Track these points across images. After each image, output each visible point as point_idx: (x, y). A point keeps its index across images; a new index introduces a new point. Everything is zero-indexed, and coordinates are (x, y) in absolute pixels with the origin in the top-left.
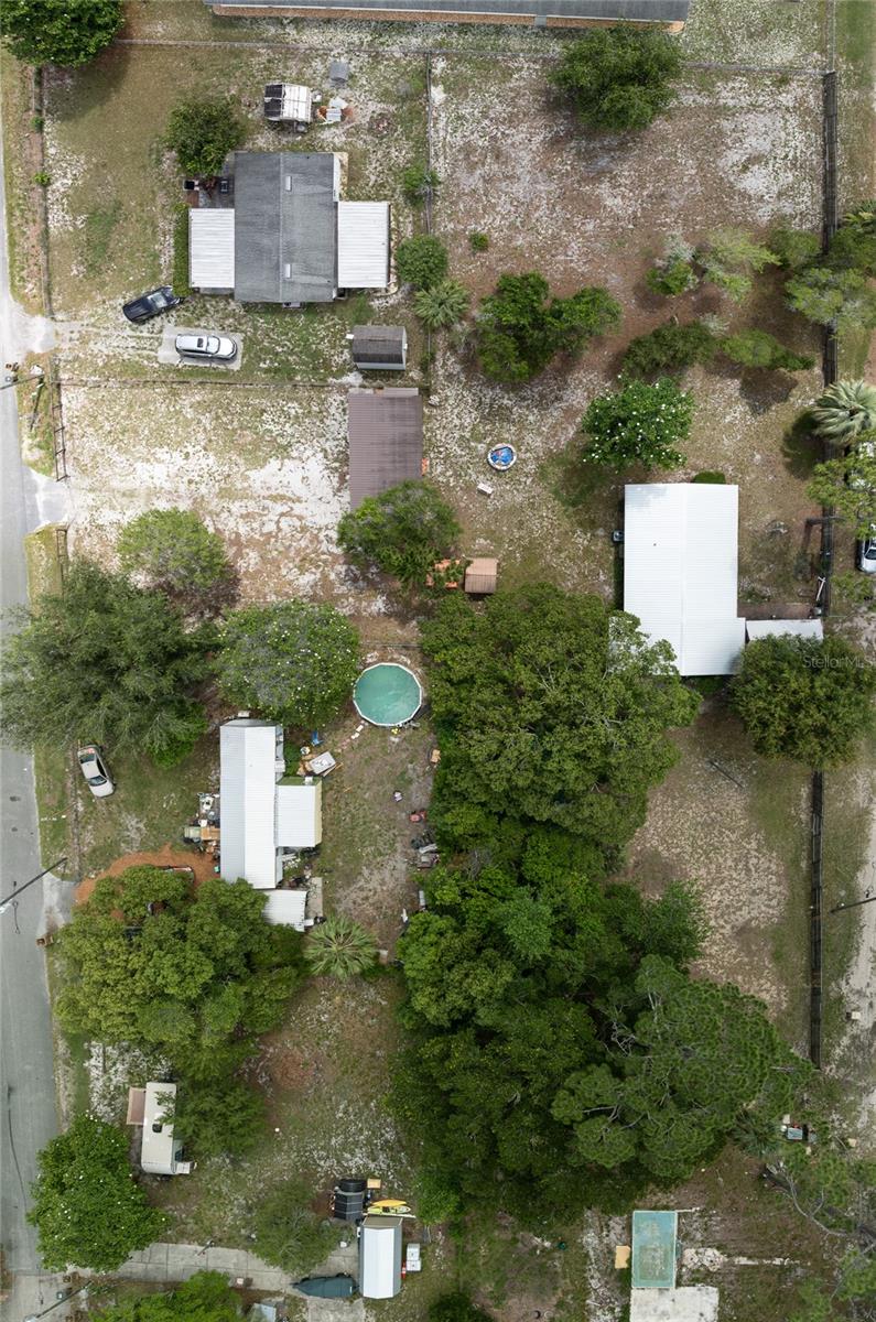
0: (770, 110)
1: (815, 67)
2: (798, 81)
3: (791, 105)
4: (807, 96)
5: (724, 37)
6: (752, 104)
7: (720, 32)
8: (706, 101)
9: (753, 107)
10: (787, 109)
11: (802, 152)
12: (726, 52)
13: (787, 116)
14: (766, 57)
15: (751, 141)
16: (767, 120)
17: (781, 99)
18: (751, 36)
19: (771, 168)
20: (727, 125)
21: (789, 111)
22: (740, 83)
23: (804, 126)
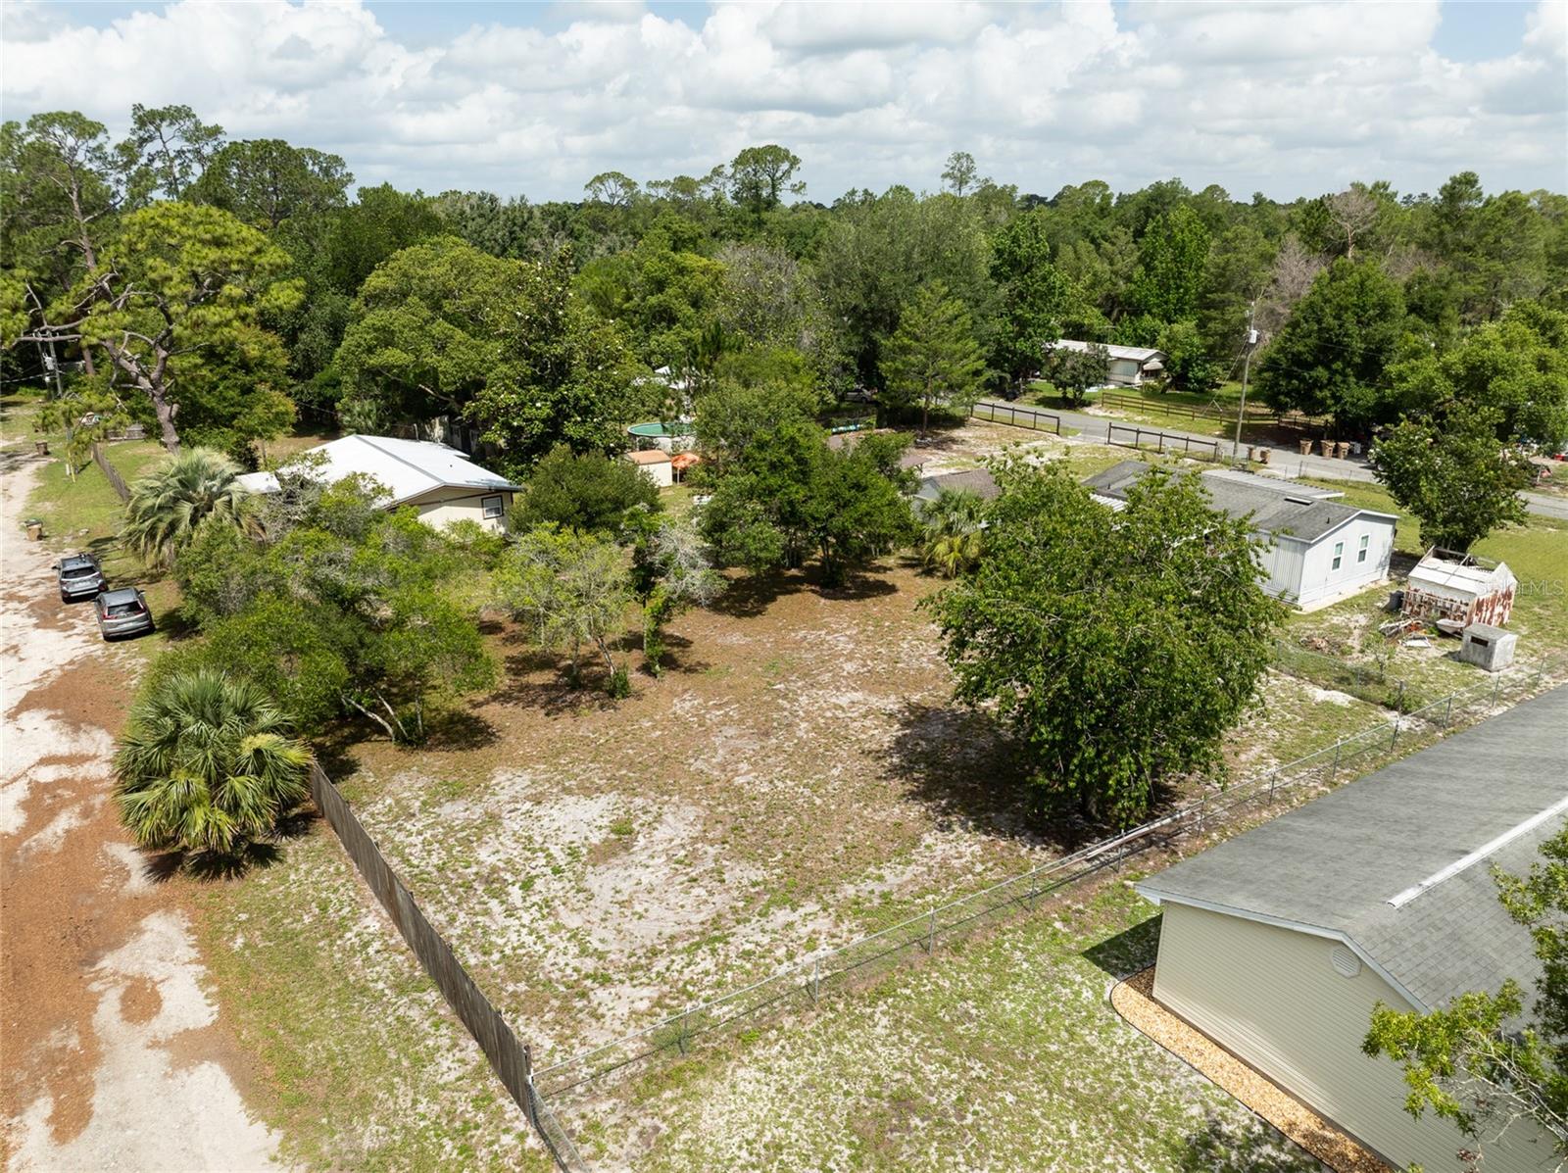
0: (654, 953)
1: (594, 1127)
2: (627, 1062)
3: (600, 995)
4: (562, 1039)
5: (975, 1050)
6: (724, 940)
7: (1006, 1055)
8: (850, 890)
9: (712, 935)
10: (605, 981)
11: (487, 912)
12: (928, 1017)
13: (589, 965)
14: (795, 1070)
15: (656, 873)
16: (646, 932)
17: (646, 992)
18: (903, 1102)
19: (554, 850)
20: (744, 873)
21: (594, 977)
22: (809, 966)
23: (518, 966)
